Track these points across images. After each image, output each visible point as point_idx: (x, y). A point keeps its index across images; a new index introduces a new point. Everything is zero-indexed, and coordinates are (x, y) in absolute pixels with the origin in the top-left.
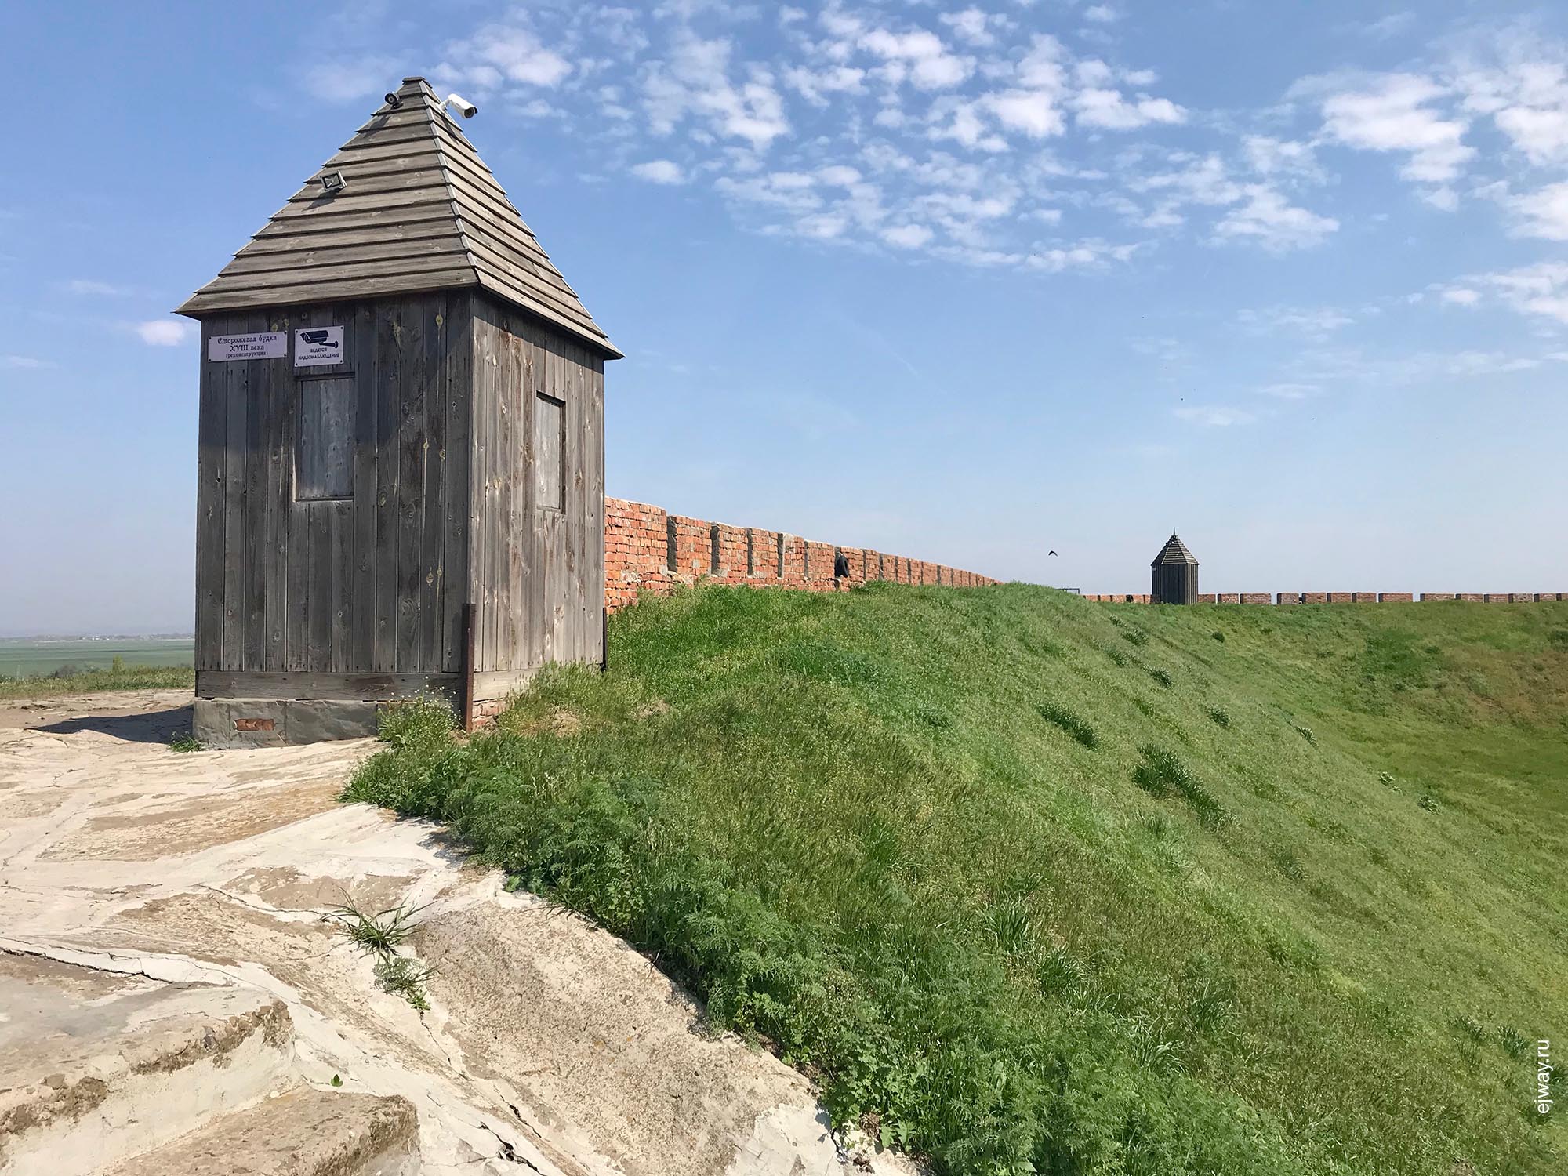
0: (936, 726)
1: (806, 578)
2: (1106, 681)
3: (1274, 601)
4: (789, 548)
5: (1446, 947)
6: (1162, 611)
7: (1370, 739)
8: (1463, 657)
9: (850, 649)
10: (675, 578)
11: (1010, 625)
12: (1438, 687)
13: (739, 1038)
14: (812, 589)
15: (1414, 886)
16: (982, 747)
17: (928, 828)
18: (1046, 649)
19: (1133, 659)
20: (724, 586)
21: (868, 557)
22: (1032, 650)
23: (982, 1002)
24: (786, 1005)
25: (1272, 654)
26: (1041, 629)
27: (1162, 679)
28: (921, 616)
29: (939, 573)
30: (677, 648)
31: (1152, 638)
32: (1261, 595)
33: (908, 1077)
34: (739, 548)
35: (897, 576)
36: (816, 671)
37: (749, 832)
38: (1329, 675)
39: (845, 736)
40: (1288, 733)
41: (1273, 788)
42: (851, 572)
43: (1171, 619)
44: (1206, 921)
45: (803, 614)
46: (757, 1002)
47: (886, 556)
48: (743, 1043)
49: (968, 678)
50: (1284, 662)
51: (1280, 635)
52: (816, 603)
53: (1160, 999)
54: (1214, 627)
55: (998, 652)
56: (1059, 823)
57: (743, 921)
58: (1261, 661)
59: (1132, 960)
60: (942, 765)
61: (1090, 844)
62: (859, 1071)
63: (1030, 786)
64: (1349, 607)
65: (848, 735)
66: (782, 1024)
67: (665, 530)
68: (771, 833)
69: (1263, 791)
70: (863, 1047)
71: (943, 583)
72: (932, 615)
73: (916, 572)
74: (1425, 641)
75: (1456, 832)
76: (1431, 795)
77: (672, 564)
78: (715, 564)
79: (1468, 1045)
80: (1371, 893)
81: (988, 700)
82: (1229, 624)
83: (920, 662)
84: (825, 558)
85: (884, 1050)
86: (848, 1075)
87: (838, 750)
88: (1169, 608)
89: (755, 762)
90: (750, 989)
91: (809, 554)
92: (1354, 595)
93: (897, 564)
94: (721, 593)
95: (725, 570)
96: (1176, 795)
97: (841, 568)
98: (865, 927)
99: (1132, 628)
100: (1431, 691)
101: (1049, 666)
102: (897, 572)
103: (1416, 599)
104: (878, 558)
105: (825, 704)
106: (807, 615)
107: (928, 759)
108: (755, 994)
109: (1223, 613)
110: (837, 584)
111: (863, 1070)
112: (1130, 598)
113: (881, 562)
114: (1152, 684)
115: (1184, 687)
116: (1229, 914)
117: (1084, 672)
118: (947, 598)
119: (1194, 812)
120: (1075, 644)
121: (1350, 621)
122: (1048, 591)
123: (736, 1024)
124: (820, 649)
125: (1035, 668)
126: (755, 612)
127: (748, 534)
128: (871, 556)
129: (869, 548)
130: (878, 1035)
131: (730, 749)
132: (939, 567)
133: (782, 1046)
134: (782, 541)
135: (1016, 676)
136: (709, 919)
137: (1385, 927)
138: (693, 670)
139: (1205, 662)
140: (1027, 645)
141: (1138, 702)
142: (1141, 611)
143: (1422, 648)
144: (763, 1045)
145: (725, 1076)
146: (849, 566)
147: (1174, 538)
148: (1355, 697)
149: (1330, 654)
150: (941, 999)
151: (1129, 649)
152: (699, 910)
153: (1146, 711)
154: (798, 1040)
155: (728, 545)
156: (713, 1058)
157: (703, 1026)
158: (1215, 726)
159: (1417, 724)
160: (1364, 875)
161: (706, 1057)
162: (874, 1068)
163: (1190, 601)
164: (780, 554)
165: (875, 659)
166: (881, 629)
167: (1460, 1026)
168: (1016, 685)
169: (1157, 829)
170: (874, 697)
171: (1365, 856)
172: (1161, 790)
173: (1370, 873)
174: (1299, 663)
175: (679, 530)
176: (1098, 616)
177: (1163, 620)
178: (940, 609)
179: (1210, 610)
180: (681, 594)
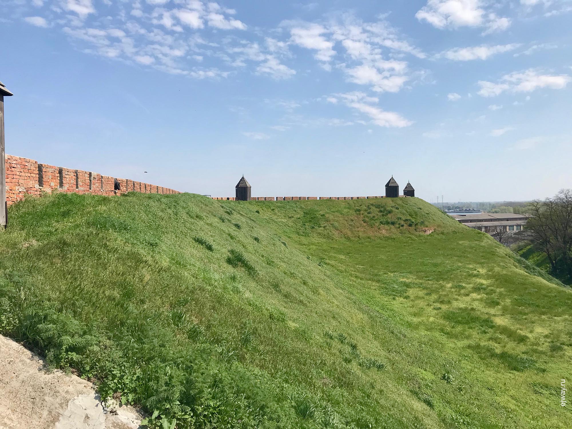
0: (153, 246)
1: (102, 190)
2: (218, 228)
3: (275, 200)
4: (94, 178)
5: (324, 310)
6: (239, 203)
7: (304, 244)
8: (331, 217)
9: (119, 218)
10: (42, 190)
11: (184, 208)
12: (324, 227)
13: (62, 371)
14: (104, 195)
15: (315, 291)
16: (171, 253)
17: (147, 283)
18: (197, 217)
19: (228, 220)
20: (65, 193)
21: (128, 182)
22: (192, 217)
23: (163, 346)
24: (83, 356)
25: (274, 218)
26: (196, 210)
27: (238, 226)
28: (149, 205)
29: (157, 189)
30: (42, 219)
31: (235, 212)
32: (271, 198)
33: (133, 377)
34: (72, 177)
35: (140, 190)
36: (104, 226)
37: (69, 290)
38: (292, 224)
39: (114, 251)
40: (278, 243)
41: (273, 262)
42: (121, 188)
43: (242, 206)
44: (249, 309)
45: (99, 204)
46: (70, 356)
47: (136, 182)
48: (64, 373)
49: (166, 228)
50: (278, 220)
51: (277, 211)
52: (105, 200)
53: (231, 337)
54: (256, 208)
55: (178, 218)
56: (199, 279)
57: (64, 325)
58: (271, 220)
59: (221, 325)
60: (155, 260)
61: (210, 285)
62: (112, 377)
63: (188, 266)
64: (298, 201)
65: (116, 251)
66: (81, 363)
67: (37, 169)
68: (79, 290)
69: (270, 263)
70: (114, 368)
71: (159, 193)
72: (153, 204)
73: (148, 188)
74: (321, 212)
75: (328, 273)
76: (321, 262)
77: (41, 183)
78: (61, 184)
79: (329, 340)
80: (302, 295)
81: (174, 236)
82: (261, 207)
83: (148, 222)
84: (110, 182)
85: (123, 368)
86: (108, 379)
87: (111, 257)
88: (241, 202)
89: (75, 263)
90: (67, 351)
91: (103, 181)
92: (300, 197)
93: (140, 185)
94: (64, 196)
95: (66, 187)
96: (241, 266)
97: (117, 186)
98: (118, 323)
99: (228, 209)
100: (322, 228)
101: (197, 222)
102: (140, 188)
103: (318, 199)
104: (133, 183)
105: (106, 239)
106: (101, 205)
107: (149, 258)
108: (69, 353)
109: (259, 204)
110: (115, 193)
111: (114, 376)
112: (228, 199)
113: (134, 184)
114: (234, 228)
115: (245, 229)
116: (256, 305)
117: (211, 225)
118: (159, 198)
119: (246, 272)
120: (207, 215)
121: (299, 206)
122: (199, 196)
123: (61, 366)
124: (106, 218)
125: (192, 224)
126: (78, 204)
127: (76, 172)
128: (130, 182)
129: (129, 179)
130: (121, 363)
131: (64, 257)
132: (157, 186)
133: (81, 372)
134: (91, 175)
135: (185, 226)
136: (48, 326)
137: (306, 305)
138: (50, 227)
139: (252, 220)
140: (190, 215)
141: (229, 235)
142: (232, 203)
143: (320, 215)
144: (73, 372)
145: (55, 387)
146: (120, 186)
147: (243, 178)
148: (300, 231)
149: (293, 217)
150: (146, 346)
151: (227, 216)
152: (44, 322)
153: (232, 238)
154: (88, 368)
155: (67, 176)
156: (50, 381)
157: (46, 368)
158: (255, 242)
159: (318, 239)
160: (300, 289)
161: (47, 381)
162: (118, 375)
163: (248, 199)
164: (90, 181)
165: (129, 221)
166: (132, 210)
167: (327, 335)
168: (185, 230)
169: (233, 278)
170: (128, 236)
171: (301, 282)
172: (236, 265)
173: (303, 288)
174: (283, 220)
175: (44, 170)
176: (216, 205)
177: (239, 206)
178: (156, 202)
179: (255, 203)
180: (45, 196)
